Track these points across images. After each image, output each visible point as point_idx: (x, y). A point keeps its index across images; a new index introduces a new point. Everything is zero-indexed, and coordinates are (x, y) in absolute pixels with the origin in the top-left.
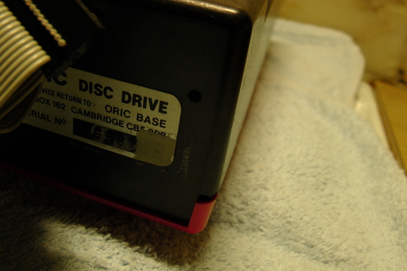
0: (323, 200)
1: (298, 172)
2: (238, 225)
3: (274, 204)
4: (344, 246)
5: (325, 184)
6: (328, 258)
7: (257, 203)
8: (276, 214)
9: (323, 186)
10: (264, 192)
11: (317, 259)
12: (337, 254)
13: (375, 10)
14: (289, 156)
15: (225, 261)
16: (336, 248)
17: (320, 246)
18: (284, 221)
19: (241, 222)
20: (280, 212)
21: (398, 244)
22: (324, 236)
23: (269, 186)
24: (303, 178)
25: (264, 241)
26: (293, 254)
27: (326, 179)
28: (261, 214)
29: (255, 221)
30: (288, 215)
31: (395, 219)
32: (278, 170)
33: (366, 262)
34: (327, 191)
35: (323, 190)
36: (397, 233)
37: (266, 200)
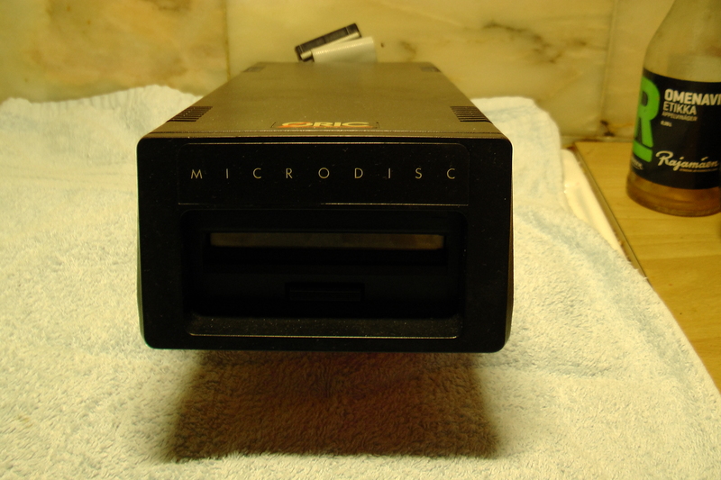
0: (575, 322)
1: (547, 303)
2: (514, 364)
3: (536, 340)
4: (603, 358)
5: (572, 306)
6: (594, 371)
7: (523, 343)
8: (541, 348)
9: (571, 309)
10: (526, 333)
11: (585, 374)
12: (600, 365)
13: (552, 61)
14: (535, 289)
15: (520, 396)
16: (598, 361)
17: (585, 363)
18: (549, 352)
19: (516, 361)
20: (544, 345)
21: (649, 342)
22: (585, 355)
23: (528, 326)
24: (552, 307)
25: (539, 373)
26: (565, 376)
27: (572, 301)
28: (529, 351)
29: (527, 358)
30: (551, 346)
31: (640, 321)
32: (529, 307)
33: (625, 366)
34: (576, 313)
35: (572, 313)
36: (645, 332)
37: (529, 338)
